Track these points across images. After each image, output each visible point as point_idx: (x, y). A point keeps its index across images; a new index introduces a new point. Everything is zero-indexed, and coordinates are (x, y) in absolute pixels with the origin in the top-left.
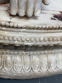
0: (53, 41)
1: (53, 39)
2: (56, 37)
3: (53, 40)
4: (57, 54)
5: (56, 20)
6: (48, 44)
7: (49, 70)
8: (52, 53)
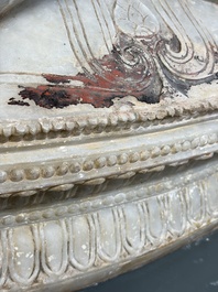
0: (29, 179)
1: (28, 172)
2: (37, 164)
3: (30, 176)
4: (68, 217)
5: (28, 105)
6: (11, 190)
7: (40, 279)
8: (45, 217)
